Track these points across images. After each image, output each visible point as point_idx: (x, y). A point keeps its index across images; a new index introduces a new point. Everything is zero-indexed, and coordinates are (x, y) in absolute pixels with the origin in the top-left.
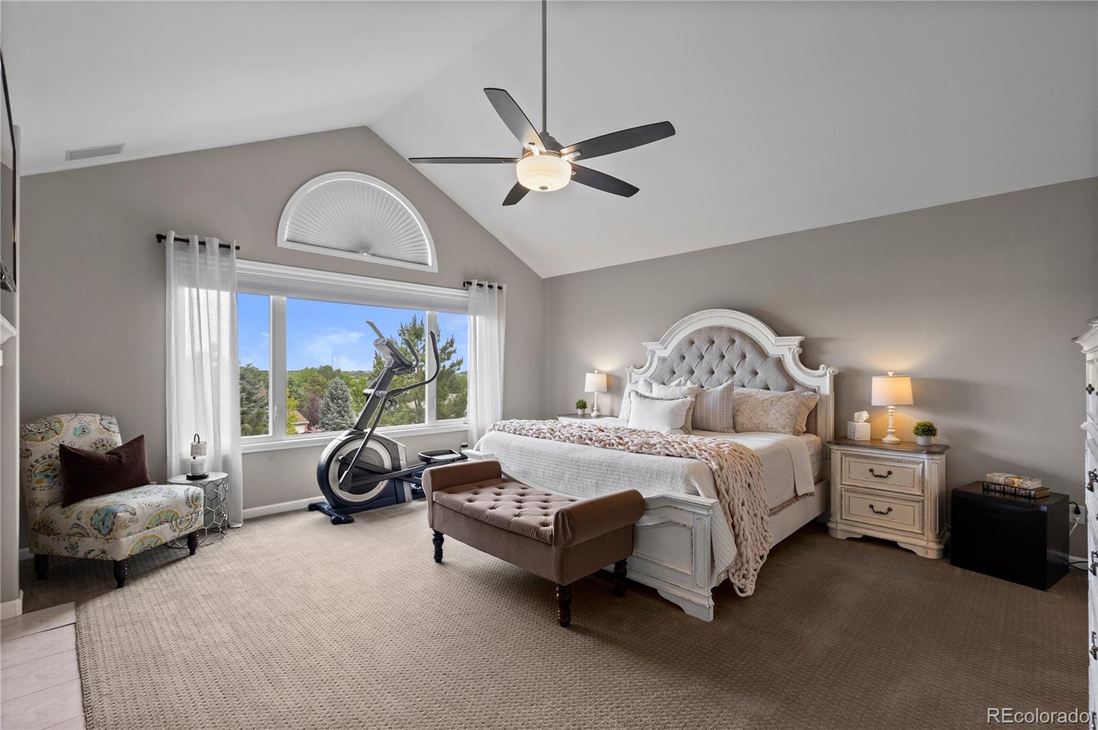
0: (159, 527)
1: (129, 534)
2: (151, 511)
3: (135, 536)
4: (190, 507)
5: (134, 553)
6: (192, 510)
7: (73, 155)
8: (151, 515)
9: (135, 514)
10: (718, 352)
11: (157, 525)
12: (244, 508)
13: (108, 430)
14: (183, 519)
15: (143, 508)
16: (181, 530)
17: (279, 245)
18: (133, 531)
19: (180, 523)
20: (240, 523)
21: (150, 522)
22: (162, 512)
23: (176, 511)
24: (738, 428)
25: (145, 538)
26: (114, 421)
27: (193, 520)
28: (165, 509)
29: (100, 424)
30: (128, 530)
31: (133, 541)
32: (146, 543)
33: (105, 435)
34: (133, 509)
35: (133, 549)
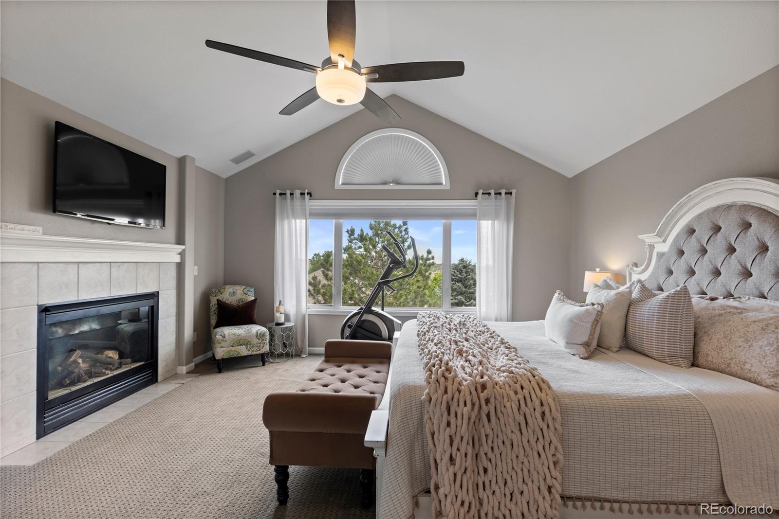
0: (239, 347)
1: (222, 347)
2: (234, 337)
3: (225, 349)
4: (259, 339)
5: (224, 357)
6: (260, 341)
7: (237, 160)
8: (234, 340)
9: (225, 337)
10: (724, 243)
11: (238, 346)
12: (308, 347)
13: (246, 294)
14: (255, 345)
15: (230, 335)
16: (253, 351)
17: (336, 187)
18: (224, 346)
19: (252, 347)
20: (306, 355)
21: (234, 343)
22: (241, 339)
23: (250, 340)
24: (701, 360)
25: (231, 351)
26: (252, 290)
27: (261, 347)
28: (243, 338)
29: (243, 291)
30: (221, 345)
31: (224, 351)
32: (231, 353)
33: (244, 297)
34: (225, 335)
35: (224, 355)
